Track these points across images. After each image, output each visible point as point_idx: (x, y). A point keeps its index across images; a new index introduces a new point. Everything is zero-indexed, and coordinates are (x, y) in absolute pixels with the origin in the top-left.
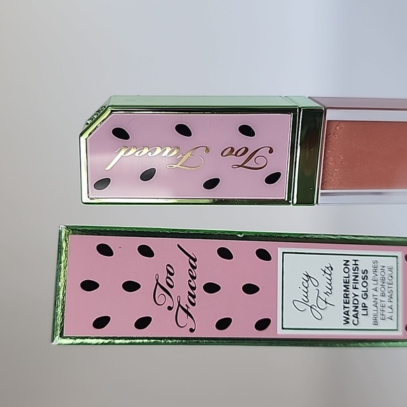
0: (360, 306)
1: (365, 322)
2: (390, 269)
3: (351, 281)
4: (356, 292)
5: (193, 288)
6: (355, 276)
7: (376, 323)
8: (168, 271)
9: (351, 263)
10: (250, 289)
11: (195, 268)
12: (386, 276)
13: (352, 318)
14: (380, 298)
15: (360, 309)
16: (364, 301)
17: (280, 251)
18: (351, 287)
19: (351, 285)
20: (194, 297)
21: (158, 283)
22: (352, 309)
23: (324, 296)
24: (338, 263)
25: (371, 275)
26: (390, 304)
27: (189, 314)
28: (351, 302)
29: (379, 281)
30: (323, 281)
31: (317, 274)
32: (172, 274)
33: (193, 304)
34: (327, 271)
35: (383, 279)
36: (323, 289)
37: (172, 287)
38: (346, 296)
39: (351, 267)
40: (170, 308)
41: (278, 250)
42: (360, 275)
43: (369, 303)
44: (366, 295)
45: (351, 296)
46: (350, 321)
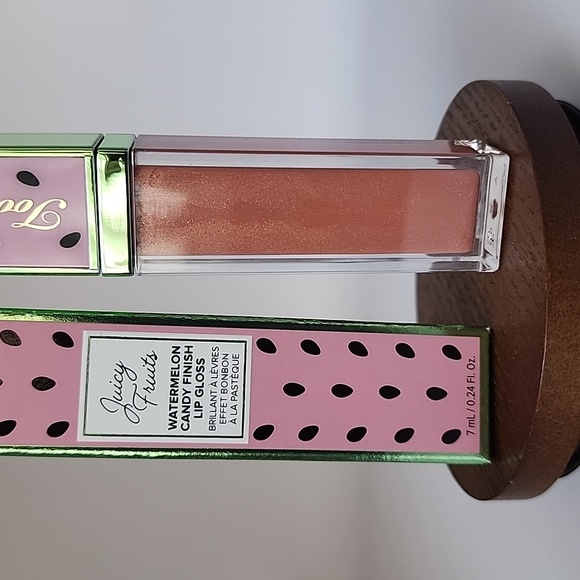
0: (192, 405)
1: (199, 426)
2: (235, 358)
3: (182, 374)
4: (187, 387)
6: (185, 369)
7: (212, 428)
9: (182, 351)
10: (43, 384)
12: (230, 368)
13: (180, 421)
14: (219, 395)
15: (192, 409)
16: (198, 399)
17: (86, 334)
18: (180, 381)
19: (181, 378)
22: (182, 409)
23: (143, 393)
24: (164, 350)
25: (208, 365)
26: (234, 403)
28: (180, 401)
29: (220, 373)
30: (143, 374)
31: (135, 364)
34: (149, 360)
35: (225, 370)
36: (142, 383)
38: (174, 393)
39: (182, 356)
42: (194, 365)
43: (205, 401)
44: (200, 391)
45: (180, 393)
46: (178, 425)
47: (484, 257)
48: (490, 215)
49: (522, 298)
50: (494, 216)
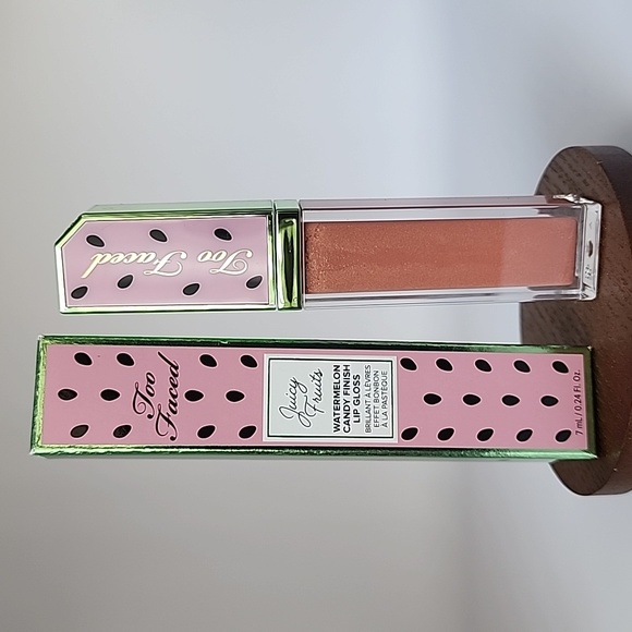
0: (351, 412)
1: (357, 429)
2: (384, 374)
3: (342, 387)
4: (346, 398)
5: (175, 397)
6: (345, 383)
7: (368, 430)
8: (149, 380)
9: (342, 368)
10: (235, 396)
11: (176, 376)
12: (380, 382)
13: (342, 425)
14: (373, 404)
15: (351, 415)
16: (356, 407)
17: (266, 357)
18: (341, 393)
19: (342, 390)
20: (175, 405)
21: (137, 391)
22: (344, 414)
23: (313, 403)
24: (327, 368)
25: (363, 380)
26: (385, 410)
27: (170, 422)
28: (342, 409)
29: (372, 386)
30: (312, 387)
31: (306, 380)
32: (153, 383)
33: (175, 413)
34: (316, 377)
35: (376, 384)
36: (312, 395)
37: (152, 395)
38: (336, 402)
39: (341, 373)
40: (150, 417)
41: (264, 356)
42: (352, 380)
43: (361, 409)
44: (357, 401)
45: (342, 402)
46: (341, 428)
47: (583, 289)
48: (587, 254)
49: (617, 316)
50: (590, 254)
